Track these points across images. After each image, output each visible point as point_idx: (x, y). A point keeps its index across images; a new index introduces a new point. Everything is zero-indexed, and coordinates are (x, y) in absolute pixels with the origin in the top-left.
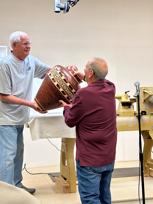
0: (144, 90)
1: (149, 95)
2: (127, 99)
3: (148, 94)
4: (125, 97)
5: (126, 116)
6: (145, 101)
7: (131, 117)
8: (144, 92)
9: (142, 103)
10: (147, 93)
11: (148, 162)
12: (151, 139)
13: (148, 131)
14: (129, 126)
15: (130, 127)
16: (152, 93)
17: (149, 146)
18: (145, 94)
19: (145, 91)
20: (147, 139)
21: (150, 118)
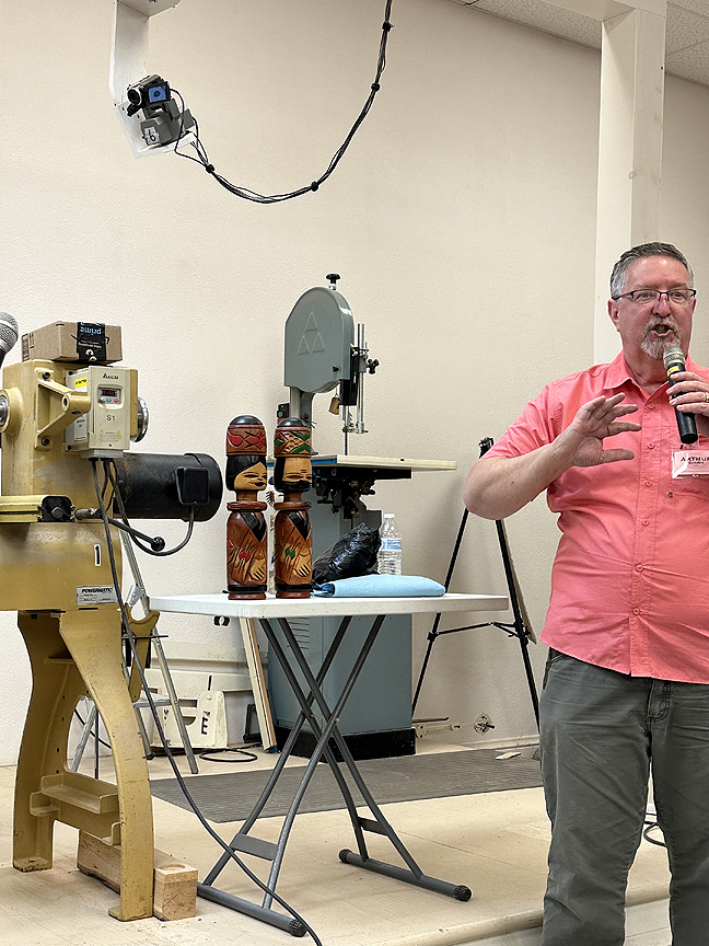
0: (46, 376)
1: (65, 408)
3: (66, 402)
6: (45, 439)
8: (46, 392)
9: (33, 451)
10: (59, 396)
11: (44, 791)
12: (68, 662)
13: (53, 615)
16: (85, 394)
17: (60, 696)
18: (52, 399)
19: (52, 384)
20: (51, 658)
21: (72, 536)
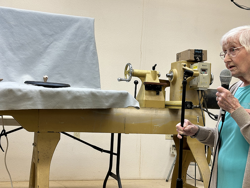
0: (185, 66)
2: (155, 79)
4: (152, 75)
5: (151, 108)
7: (159, 111)
9: (180, 88)
12: (189, 151)
14: (155, 125)
15: (156, 127)
17: (184, 160)
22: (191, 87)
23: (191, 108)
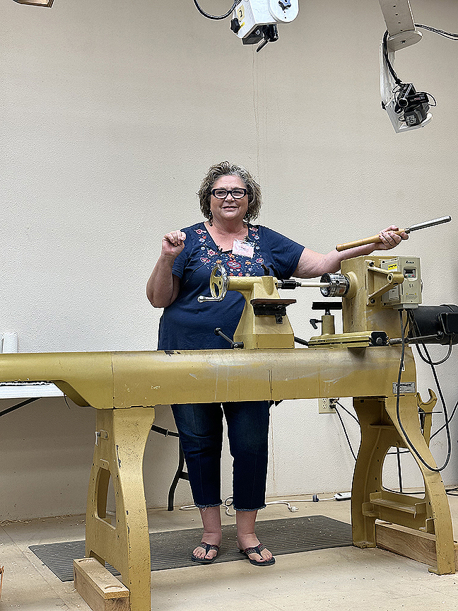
3: (390, 278)
8: (372, 273)
9: (365, 307)
11: (372, 501)
12: (380, 428)
13: (381, 399)
14: (325, 381)
15: (328, 384)
18: (375, 277)
19: (375, 268)
21: (388, 355)
22: (385, 304)
23: (384, 344)
